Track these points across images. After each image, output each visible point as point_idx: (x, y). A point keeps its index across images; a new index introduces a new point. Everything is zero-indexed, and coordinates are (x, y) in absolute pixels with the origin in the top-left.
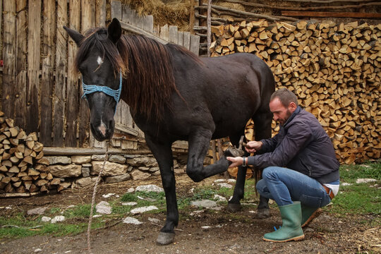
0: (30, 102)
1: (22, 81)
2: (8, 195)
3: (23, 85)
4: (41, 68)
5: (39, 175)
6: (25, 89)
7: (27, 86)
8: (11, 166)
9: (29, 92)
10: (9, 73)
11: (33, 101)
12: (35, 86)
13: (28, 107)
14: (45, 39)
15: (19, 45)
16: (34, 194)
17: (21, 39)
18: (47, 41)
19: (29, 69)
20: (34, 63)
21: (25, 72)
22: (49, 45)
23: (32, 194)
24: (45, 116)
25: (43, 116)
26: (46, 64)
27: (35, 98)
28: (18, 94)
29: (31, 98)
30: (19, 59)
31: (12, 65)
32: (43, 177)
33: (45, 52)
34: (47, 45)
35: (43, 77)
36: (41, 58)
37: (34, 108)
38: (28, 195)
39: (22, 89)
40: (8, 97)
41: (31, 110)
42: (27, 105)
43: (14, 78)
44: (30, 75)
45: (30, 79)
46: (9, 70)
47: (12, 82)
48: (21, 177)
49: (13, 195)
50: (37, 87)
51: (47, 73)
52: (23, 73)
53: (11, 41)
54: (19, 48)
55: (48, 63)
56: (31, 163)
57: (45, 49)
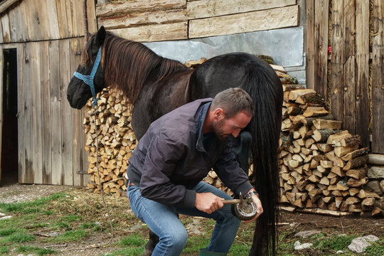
0: (360, 96)
1: (350, 70)
2: (319, 211)
3: (351, 75)
4: (371, 50)
5: (348, 191)
6: (353, 80)
7: (356, 75)
8: (321, 176)
9: (358, 83)
10: (338, 62)
11: (362, 94)
12: (364, 75)
13: (357, 103)
14: (375, 10)
15: (346, 25)
16: (345, 213)
17: (349, 16)
18: (378, 14)
19: (358, 54)
20: (363, 44)
21: (353, 57)
22: (380, 18)
23: (343, 214)
24: (376, 114)
25: (375, 114)
26: (377, 45)
27: (365, 90)
28: (347, 86)
29: (361, 91)
30: (347, 42)
31: (340, 51)
32: (352, 194)
33: (375, 28)
34: (378, 19)
35: (374, 62)
36: (370, 38)
37: (364, 103)
38: (338, 214)
39: (350, 80)
40: (336, 91)
41: (360, 105)
42: (356, 100)
43: (342, 66)
44: (359, 61)
45: (359, 66)
46: (337, 58)
47: (340, 72)
48: (331, 191)
49: (323, 212)
50: (367, 76)
51: (378, 55)
52: (351, 60)
53: (338, 21)
54: (347, 29)
55: (379, 43)
56: (340, 174)
57: (375, 25)
